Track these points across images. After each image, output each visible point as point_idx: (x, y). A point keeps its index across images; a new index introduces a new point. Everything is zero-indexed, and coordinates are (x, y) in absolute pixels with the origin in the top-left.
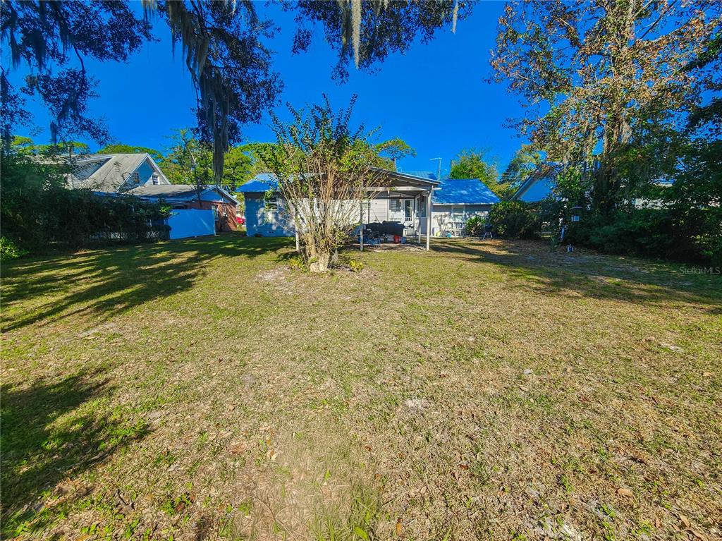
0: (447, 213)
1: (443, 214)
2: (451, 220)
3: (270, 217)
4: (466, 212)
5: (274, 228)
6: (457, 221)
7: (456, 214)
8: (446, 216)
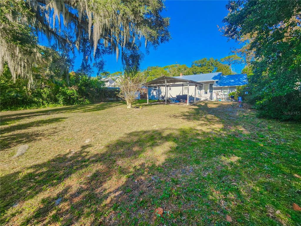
0: (220, 90)
1: (218, 91)
2: (222, 94)
3: (155, 93)
4: (230, 90)
5: (156, 97)
6: (225, 93)
7: (225, 91)
8: (220, 92)
